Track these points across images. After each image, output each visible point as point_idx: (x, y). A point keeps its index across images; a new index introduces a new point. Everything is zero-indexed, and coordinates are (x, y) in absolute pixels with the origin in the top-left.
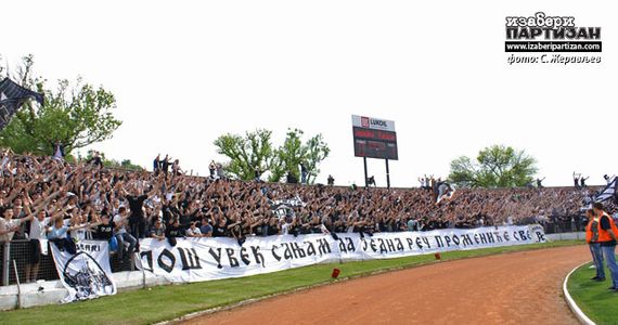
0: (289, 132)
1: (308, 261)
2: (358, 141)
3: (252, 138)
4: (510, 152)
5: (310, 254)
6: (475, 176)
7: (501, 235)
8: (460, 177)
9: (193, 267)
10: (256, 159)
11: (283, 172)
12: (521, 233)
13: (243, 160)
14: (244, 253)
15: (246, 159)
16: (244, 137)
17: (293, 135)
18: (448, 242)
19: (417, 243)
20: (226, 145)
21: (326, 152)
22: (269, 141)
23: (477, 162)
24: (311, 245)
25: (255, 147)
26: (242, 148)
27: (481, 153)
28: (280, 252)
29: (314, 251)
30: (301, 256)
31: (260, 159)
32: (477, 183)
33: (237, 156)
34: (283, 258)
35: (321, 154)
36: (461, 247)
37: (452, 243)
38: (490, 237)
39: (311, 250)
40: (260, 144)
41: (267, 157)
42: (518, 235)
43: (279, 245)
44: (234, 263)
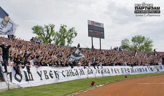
0: (61, 26)
1: (76, 78)
2: (90, 31)
3: (47, 27)
4: (144, 38)
5: (76, 75)
6: (130, 47)
7: (144, 69)
8: (124, 47)
9: (30, 80)
10: (48, 36)
11: (59, 41)
12: (151, 69)
13: (43, 36)
14: (51, 73)
15: (44, 35)
16: (43, 27)
17: (62, 27)
18: (126, 71)
19: (115, 71)
20: (36, 29)
21: (76, 34)
22: (54, 29)
23: (131, 41)
24: (77, 71)
25: (48, 31)
26: (43, 31)
27: (133, 38)
28: (65, 74)
29: (78, 74)
30: (73, 76)
31: (50, 36)
32: (131, 49)
33: (41, 34)
34: (66, 76)
35: (74, 35)
36: (130, 73)
37: (127, 71)
38: (141, 70)
39: (77, 73)
40: (50, 30)
41: (53, 35)
42: (150, 69)
43: (65, 71)
44: (47, 78)
